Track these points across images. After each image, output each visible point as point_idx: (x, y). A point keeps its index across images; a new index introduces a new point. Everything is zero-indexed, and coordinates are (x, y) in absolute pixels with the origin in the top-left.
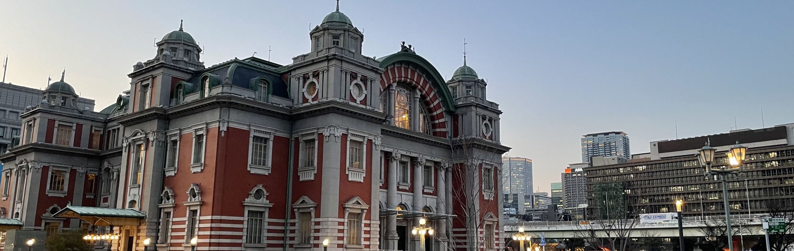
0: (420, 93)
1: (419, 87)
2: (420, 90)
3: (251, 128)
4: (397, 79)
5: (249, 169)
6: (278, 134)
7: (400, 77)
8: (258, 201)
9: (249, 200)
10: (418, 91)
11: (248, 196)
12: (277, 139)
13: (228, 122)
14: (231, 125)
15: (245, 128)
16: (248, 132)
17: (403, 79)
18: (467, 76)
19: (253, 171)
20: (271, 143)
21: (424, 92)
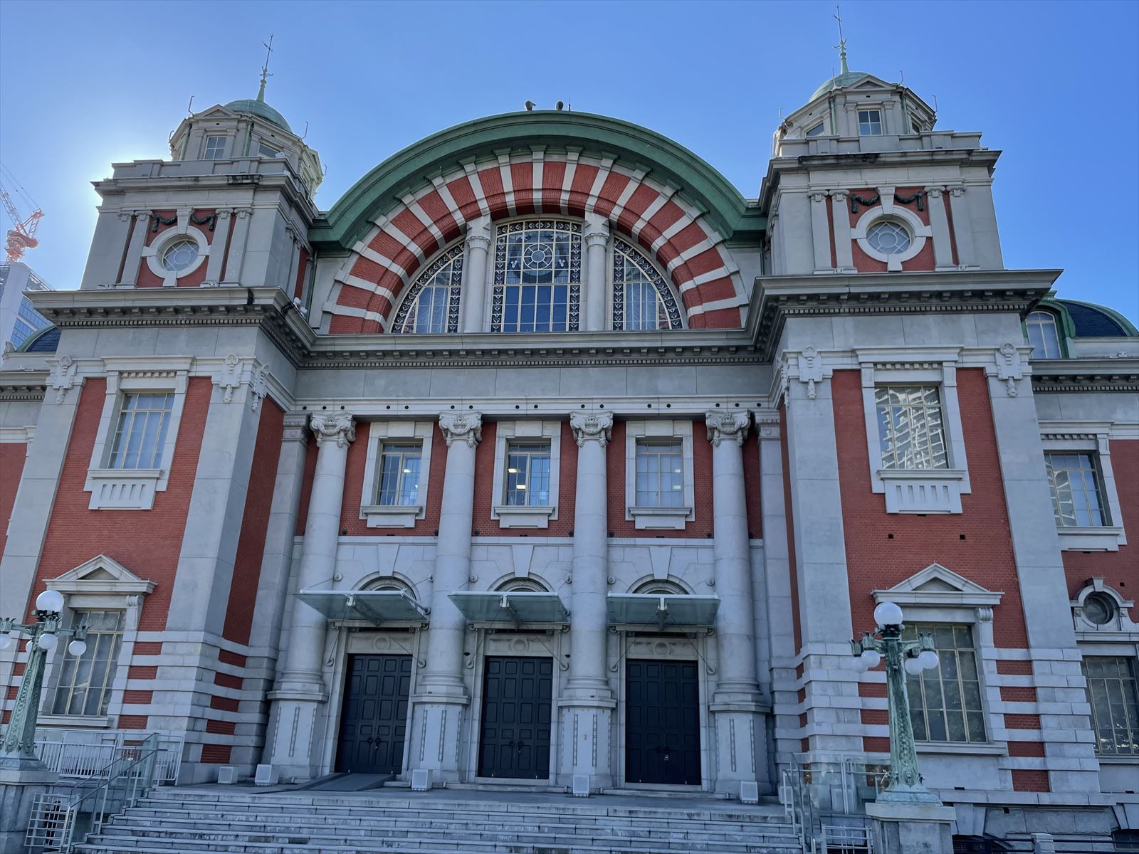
0: (603, 220)
1: (591, 202)
2: (597, 211)
4: (483, 205)
10: (590, 217)
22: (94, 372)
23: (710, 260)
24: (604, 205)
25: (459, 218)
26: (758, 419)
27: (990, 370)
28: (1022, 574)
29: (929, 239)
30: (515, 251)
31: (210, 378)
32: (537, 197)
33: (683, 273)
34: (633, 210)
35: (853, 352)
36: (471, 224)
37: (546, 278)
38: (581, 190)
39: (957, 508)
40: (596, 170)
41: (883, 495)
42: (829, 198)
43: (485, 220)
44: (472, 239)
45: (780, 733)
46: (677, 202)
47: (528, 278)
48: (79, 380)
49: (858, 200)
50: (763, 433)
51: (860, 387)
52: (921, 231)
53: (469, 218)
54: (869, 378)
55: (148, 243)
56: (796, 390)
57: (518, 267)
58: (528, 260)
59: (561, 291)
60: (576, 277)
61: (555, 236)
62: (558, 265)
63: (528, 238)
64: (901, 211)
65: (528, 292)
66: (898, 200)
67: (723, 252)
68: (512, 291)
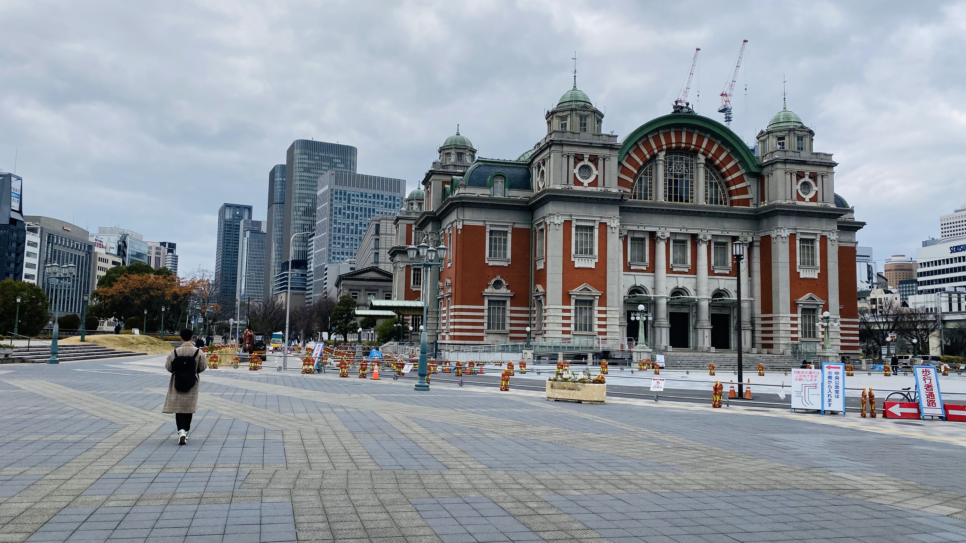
0: (704, 158)
2: (703, 154)
3: (486, 223)
4: (664, 147)
5: (486, 262)
6: (517, 226)
7: (669, 143)
8: (498, 291)
9: (488, 291)
10: (700, 155)
11: (487, 286)
12: (515, 231)
13: (463, 220)
14: (466, 223)
15: (481, 224)
16: (484, 228)
17: (674, 145)
18: (781, 125)
19: (491, 264)
20: (509, 236)
21: (710, 155)
22: (567, 218)
23: (740, 179)
24: (706, 152)
25: (656, 151)
26: (754, 239)
27: (828, 237)
28: (829, 296)
29: (817, 191)
30: (671, 164)
31: (606, 223)
32: (683, 145)
33: (732, 183)
34: (716, 156)
35: (796, 229)
36: (659, 154)
37: (682, 176)
38: (699, 145)
39: (816, 277)
40: (704, 137)
41: (799, 273)
42: (791, 174)
43: (663, 153)
44: (659, 160)
45: (756, 335)
46: (731, 155)
47: (676, 176)
48: (563, 221)
49: (799, 175)
50: (755, 244)
51: (795, 239)
52: (815, 189)
53: (659, 151)
54: (798, 237)
55: (575, 168)
56: (780, 239)
57: (672, 171)
58: (675, 168)
59: (687, 182)
60: (692, 177)
61: (684, 159)
62: (686, 172)
63: (675, 159)
64: (810, 181)
65: (676, 181)
66: (810, 177)
67: (745, 177)
68: (670, 181)
